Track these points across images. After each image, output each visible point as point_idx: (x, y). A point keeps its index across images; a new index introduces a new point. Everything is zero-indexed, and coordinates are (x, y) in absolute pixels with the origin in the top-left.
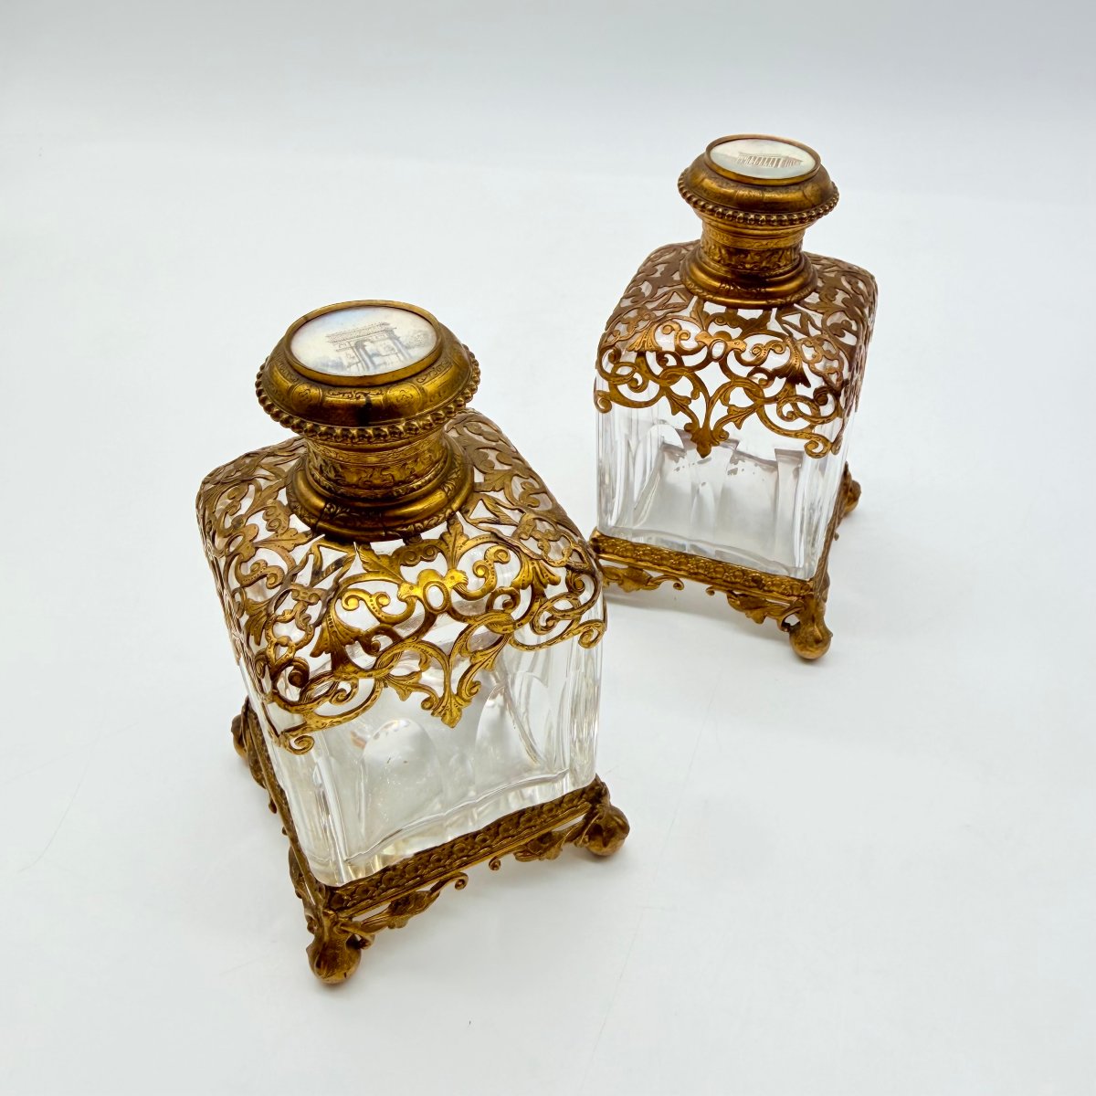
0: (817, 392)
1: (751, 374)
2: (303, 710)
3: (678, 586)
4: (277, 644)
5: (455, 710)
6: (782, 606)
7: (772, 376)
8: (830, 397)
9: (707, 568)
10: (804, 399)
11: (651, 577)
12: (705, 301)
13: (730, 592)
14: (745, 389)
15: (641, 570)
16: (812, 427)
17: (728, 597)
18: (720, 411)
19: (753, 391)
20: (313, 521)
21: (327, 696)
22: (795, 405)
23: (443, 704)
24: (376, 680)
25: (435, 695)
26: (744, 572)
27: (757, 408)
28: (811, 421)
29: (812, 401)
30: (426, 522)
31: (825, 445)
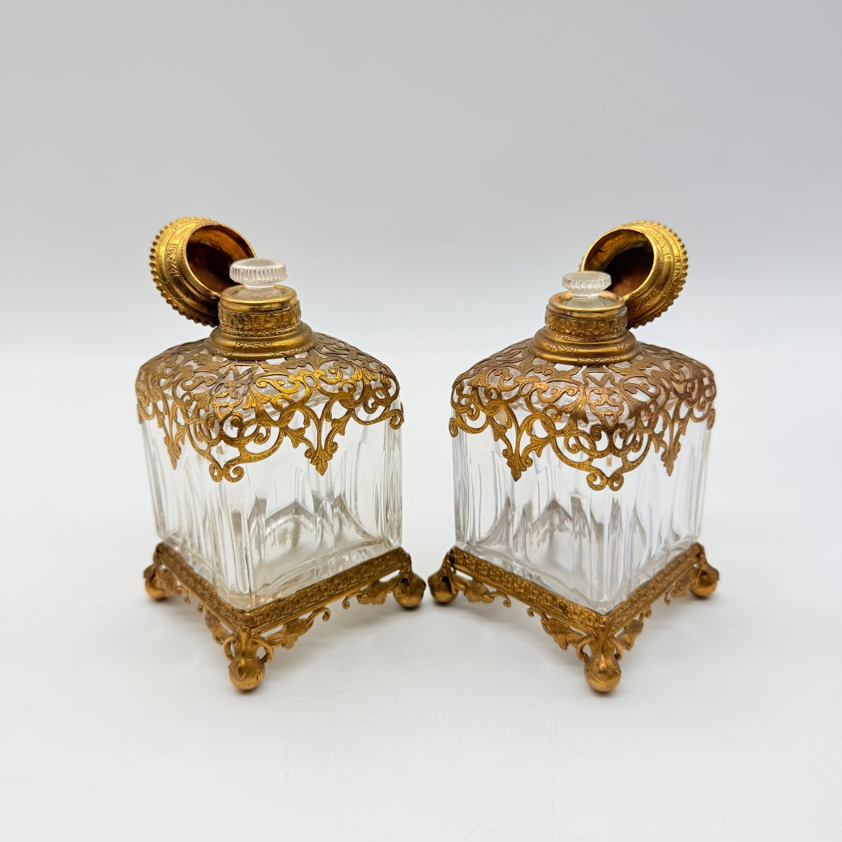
0: (593, 427)
1: (546, 409)
2: (240, 444)
3: (507, 603)
4: (220, 407)
5: (323, 460)
6: (580, 634)
7: (560, 412)
8: (604, 434)
9: (526, 588)
10: (584, 433)
11: (488, 590)
12: (535, 357)
13: (544, 615)
14: (542, 421)
15: (481, 583)
16: (590, 460)
17: (542, 619)
18: (526, 440)
19: (548, 425)
20: (229, 354)
21: (253, 437)
22: (577, 439)
23: (317, 455)
24: (280, 429)
25: (313, 448)
26: (554, 598)
27: (550, 439)
28: (589, 454)
29: (588, 435)
30: (297, 350)
31: (602, 479)
